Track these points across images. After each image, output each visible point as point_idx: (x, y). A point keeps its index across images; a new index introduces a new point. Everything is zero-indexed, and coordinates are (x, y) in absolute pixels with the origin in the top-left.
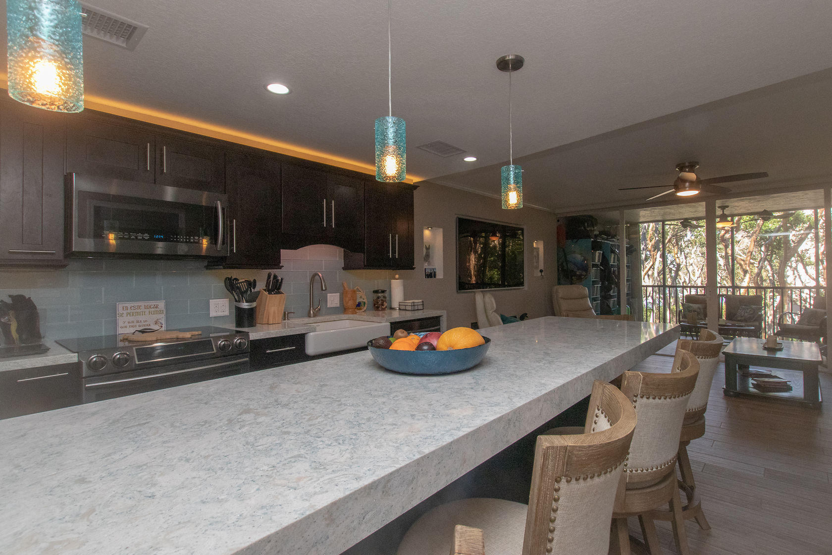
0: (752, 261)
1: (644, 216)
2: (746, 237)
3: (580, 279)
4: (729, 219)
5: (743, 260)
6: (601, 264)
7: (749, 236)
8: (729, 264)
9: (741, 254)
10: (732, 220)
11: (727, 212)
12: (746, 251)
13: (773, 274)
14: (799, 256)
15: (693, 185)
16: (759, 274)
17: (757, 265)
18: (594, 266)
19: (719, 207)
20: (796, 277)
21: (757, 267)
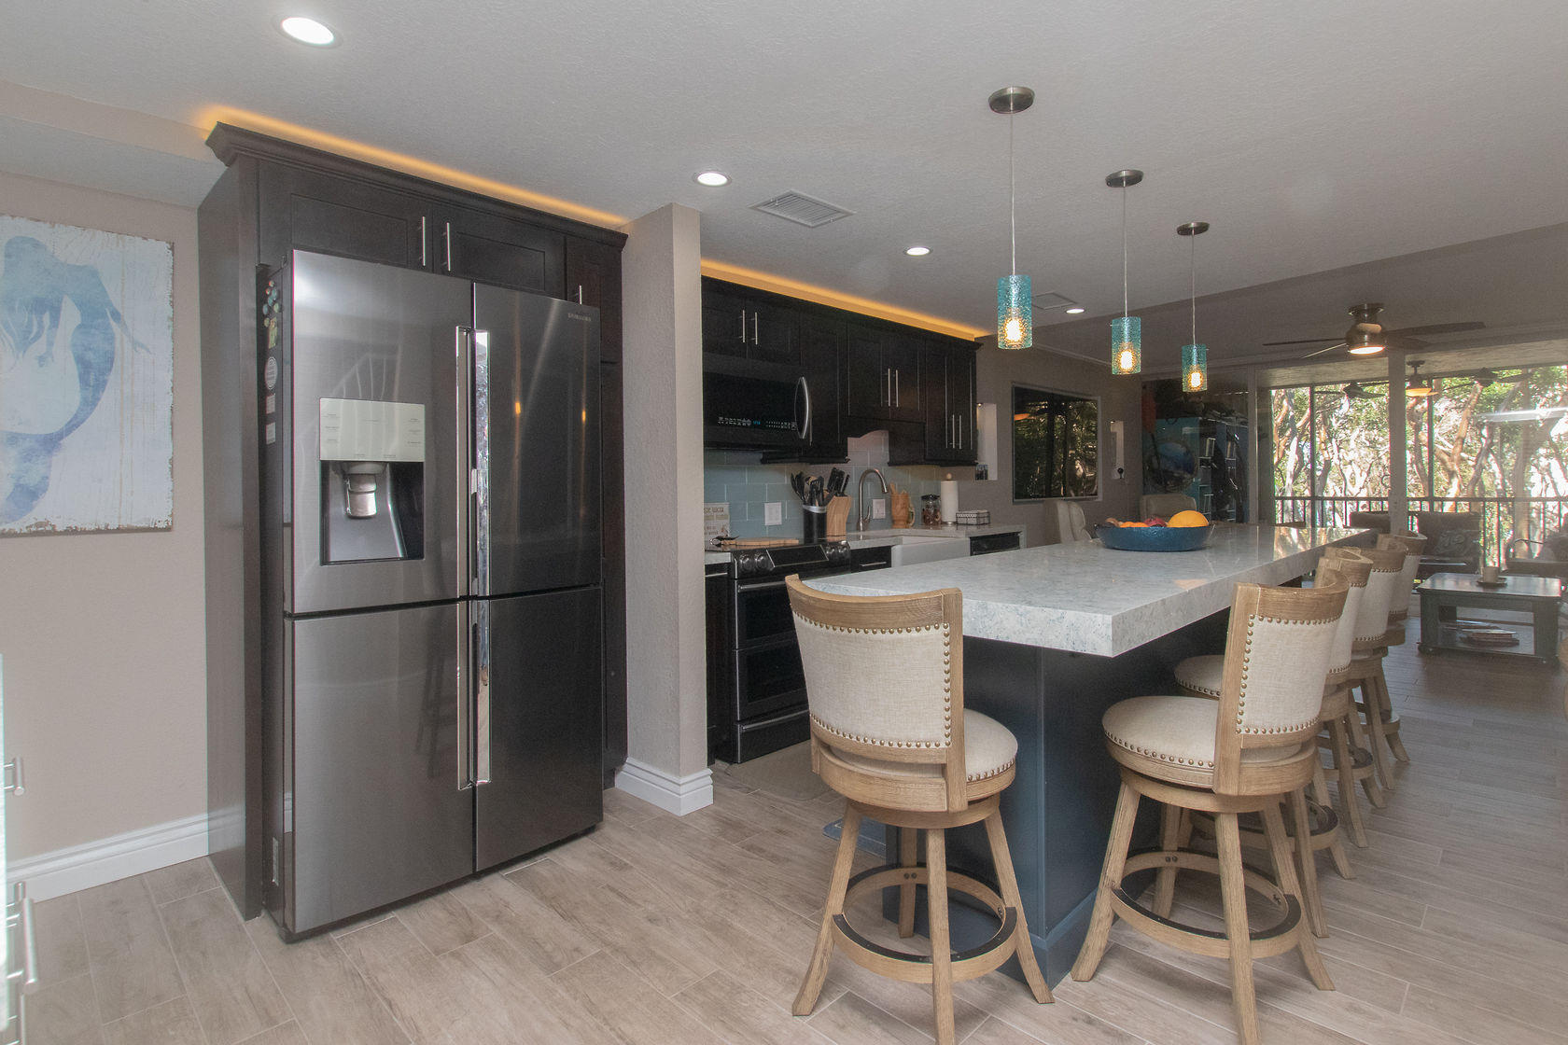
0: (1463, 455)
1: (1281, 378)
2: (1456, 408)
3: (1179, 482)
4: (1425, 382)
5: (1448, 454)
7: (1459, 408)
8: (1421, 462)
9: (1446, 442)
10: (1430, 385)
11: (1421, 370)
12: (1454, 437)
13: (1503, 480)
14: (1552, 445)
15: (1375, 339)
16: (1477, 480)
17: (1474, 463)
18: (1202, 462)
19: (1409, 364)
20: (1547, 486)
21: (1474, 466)
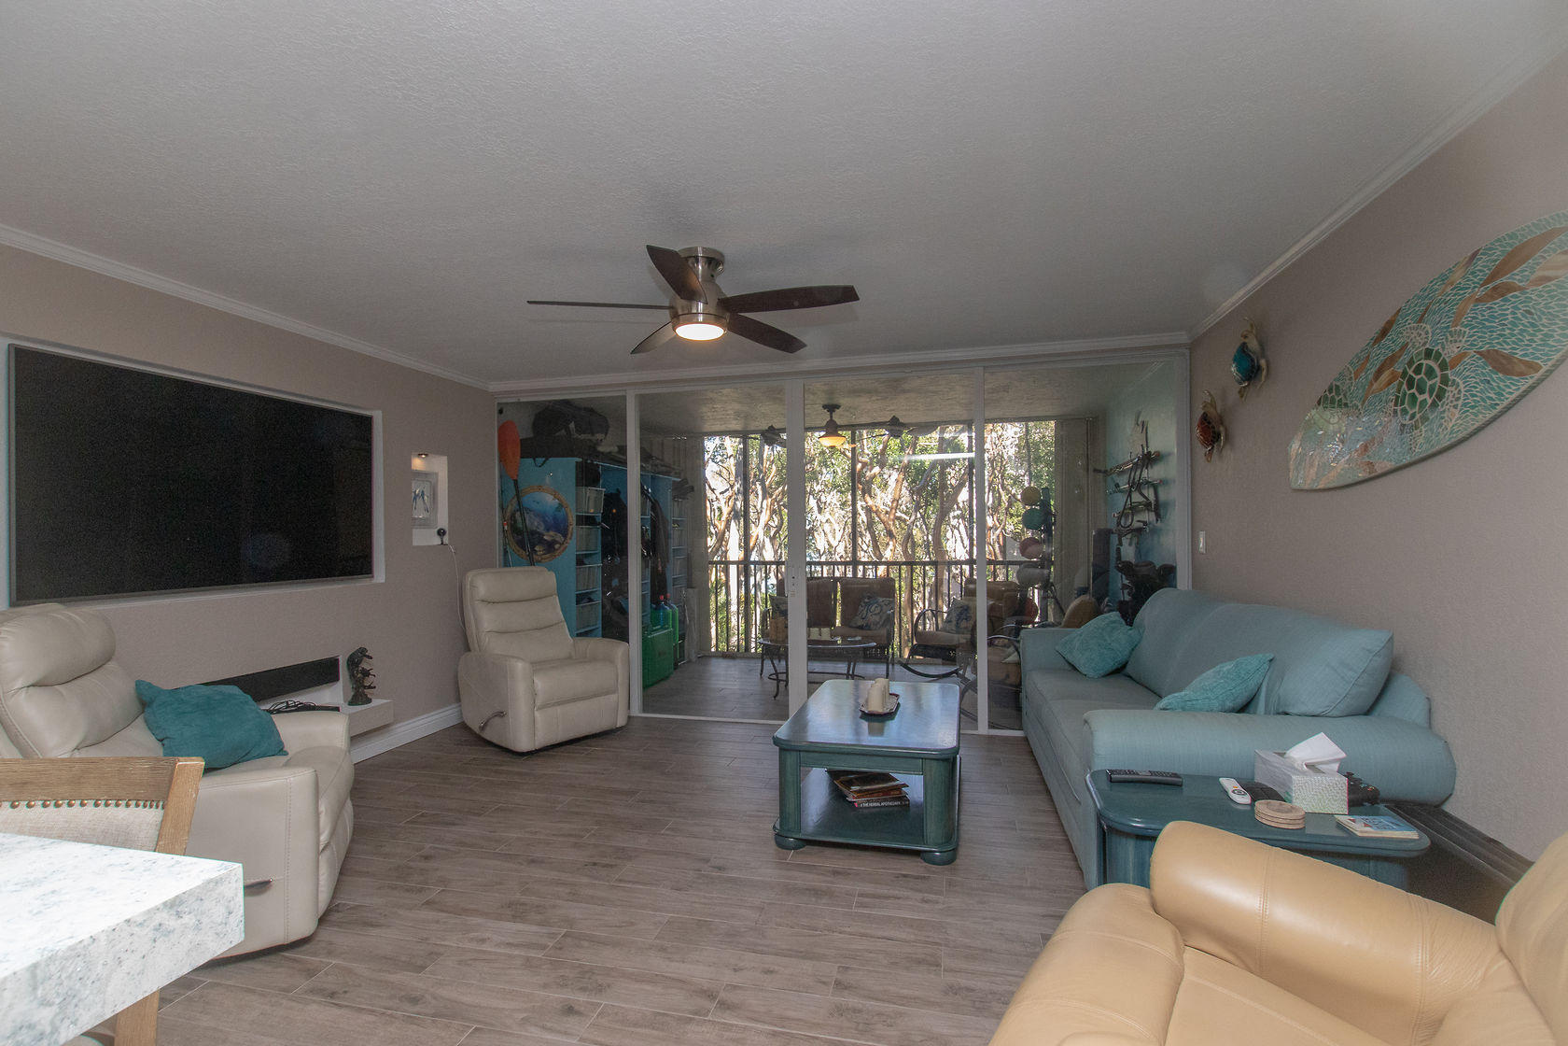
3: (550, 551)
6: (605, 518)
11: (837, 417)
18: (582, 520)
19: (824, 406)
